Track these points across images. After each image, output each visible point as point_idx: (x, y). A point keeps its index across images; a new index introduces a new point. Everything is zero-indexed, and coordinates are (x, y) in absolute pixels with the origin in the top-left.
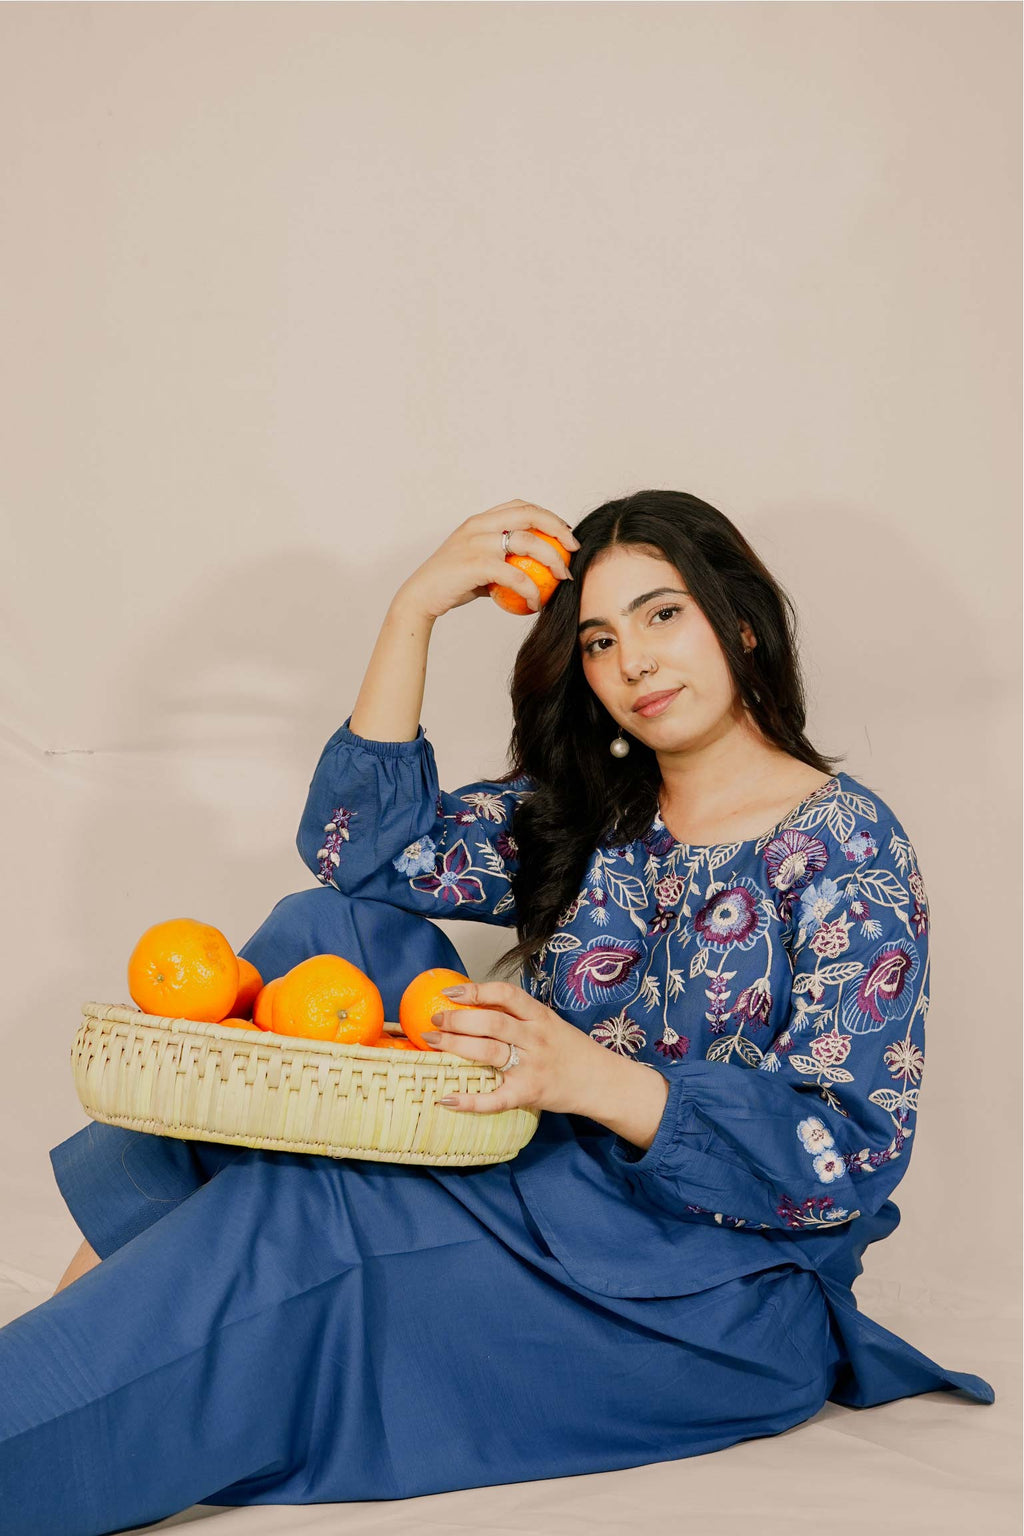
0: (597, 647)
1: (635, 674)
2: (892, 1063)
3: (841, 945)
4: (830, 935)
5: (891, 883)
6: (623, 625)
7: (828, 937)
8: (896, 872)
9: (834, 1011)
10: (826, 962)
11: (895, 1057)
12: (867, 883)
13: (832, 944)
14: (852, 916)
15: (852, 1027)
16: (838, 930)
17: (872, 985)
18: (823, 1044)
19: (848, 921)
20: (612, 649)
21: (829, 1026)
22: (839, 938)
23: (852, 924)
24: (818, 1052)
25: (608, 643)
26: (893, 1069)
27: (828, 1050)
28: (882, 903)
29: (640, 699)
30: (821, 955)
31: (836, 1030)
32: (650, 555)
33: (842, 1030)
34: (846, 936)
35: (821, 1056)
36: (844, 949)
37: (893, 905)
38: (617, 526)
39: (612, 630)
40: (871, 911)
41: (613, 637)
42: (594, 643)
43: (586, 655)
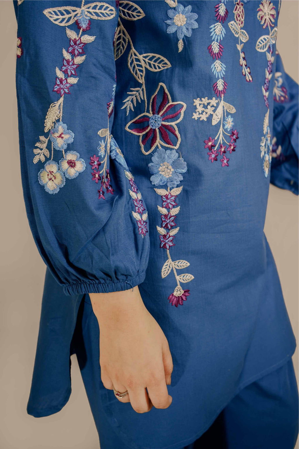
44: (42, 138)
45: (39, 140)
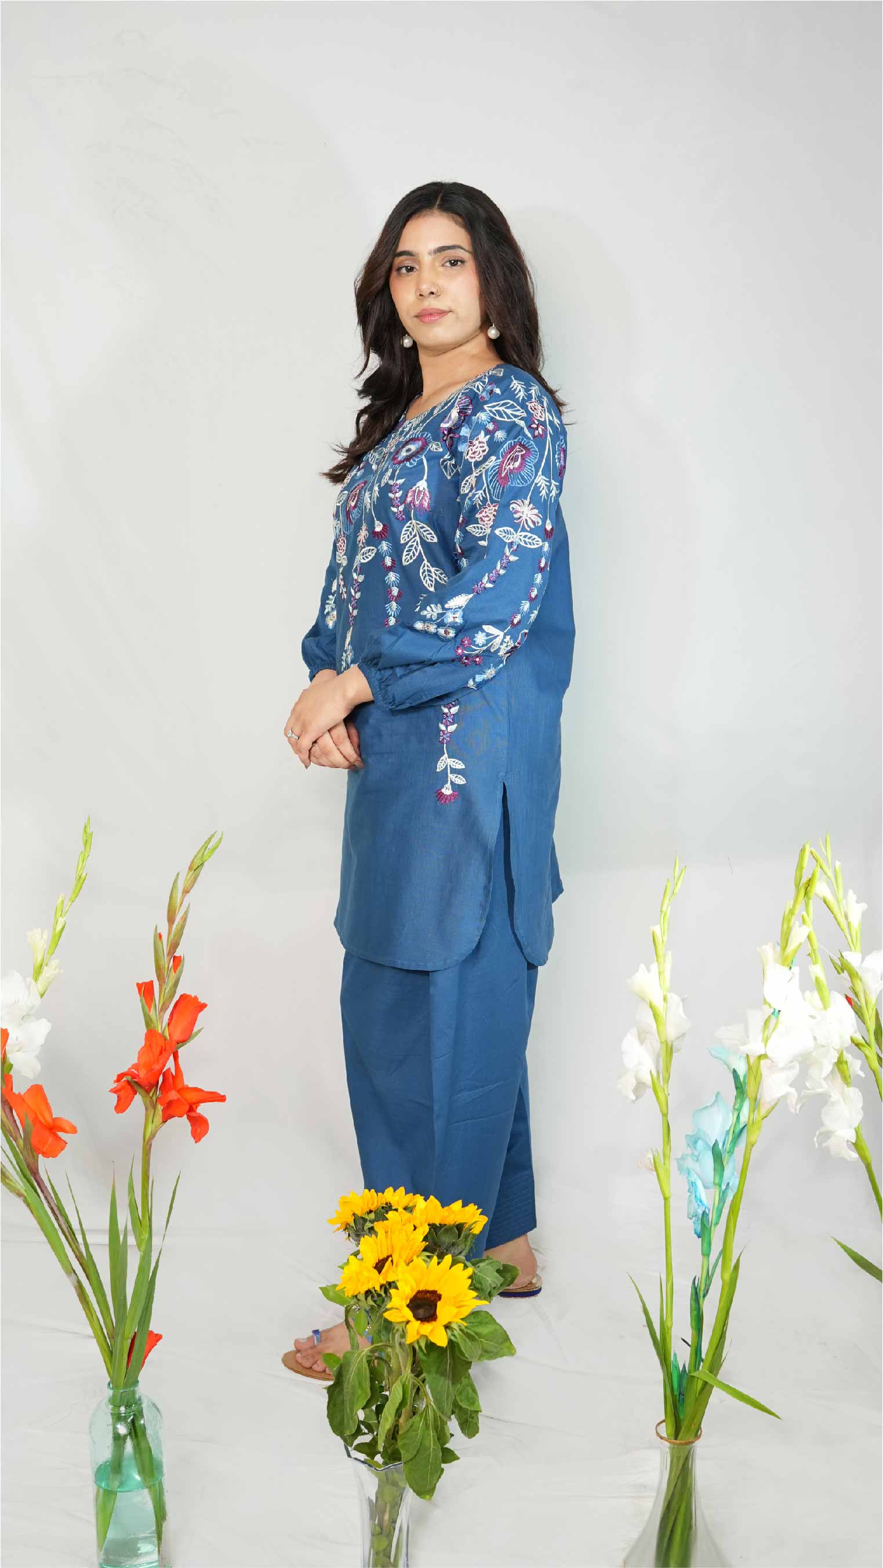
0: (404, 270)
1: (426, 292)
2: (516, 512)
3: (484, 451)
4: (475, 447)
5: (512, 406)
6: (426, 259)
7: (474, 449)
8: (517, 401)
9: (485, 491)
10: (478, 464)
11: (518, 508)
12: (495, 410)
13: (478, 452)
14: (488, 432)
15: (498, 498)
16: (480, 442)
17: (505, 469)
18: (483, 514)
19: (486, 435)
20: (414, 274)
21: (485, 500)
22: (481, 447)
23: (488, 437)
24: (482, 520)
25: (411, 269)
26: (516, 516)
27: (487, 516)
28: (506, 420)
29: (424, 310)
30: (473, 461)
31: (489, 502)
32: (456, 222)
33: (492, 501)
34: (485, 445)
35: (484, 521)
36: (485, 453)
37: (514, 419)
38: (439, 198)
39: (419, 262)
40: (498, 425)
41: (417, 267)
42: (403, 267)
43: (394, 274)
44: (331, 597)
45: (328, 599)
